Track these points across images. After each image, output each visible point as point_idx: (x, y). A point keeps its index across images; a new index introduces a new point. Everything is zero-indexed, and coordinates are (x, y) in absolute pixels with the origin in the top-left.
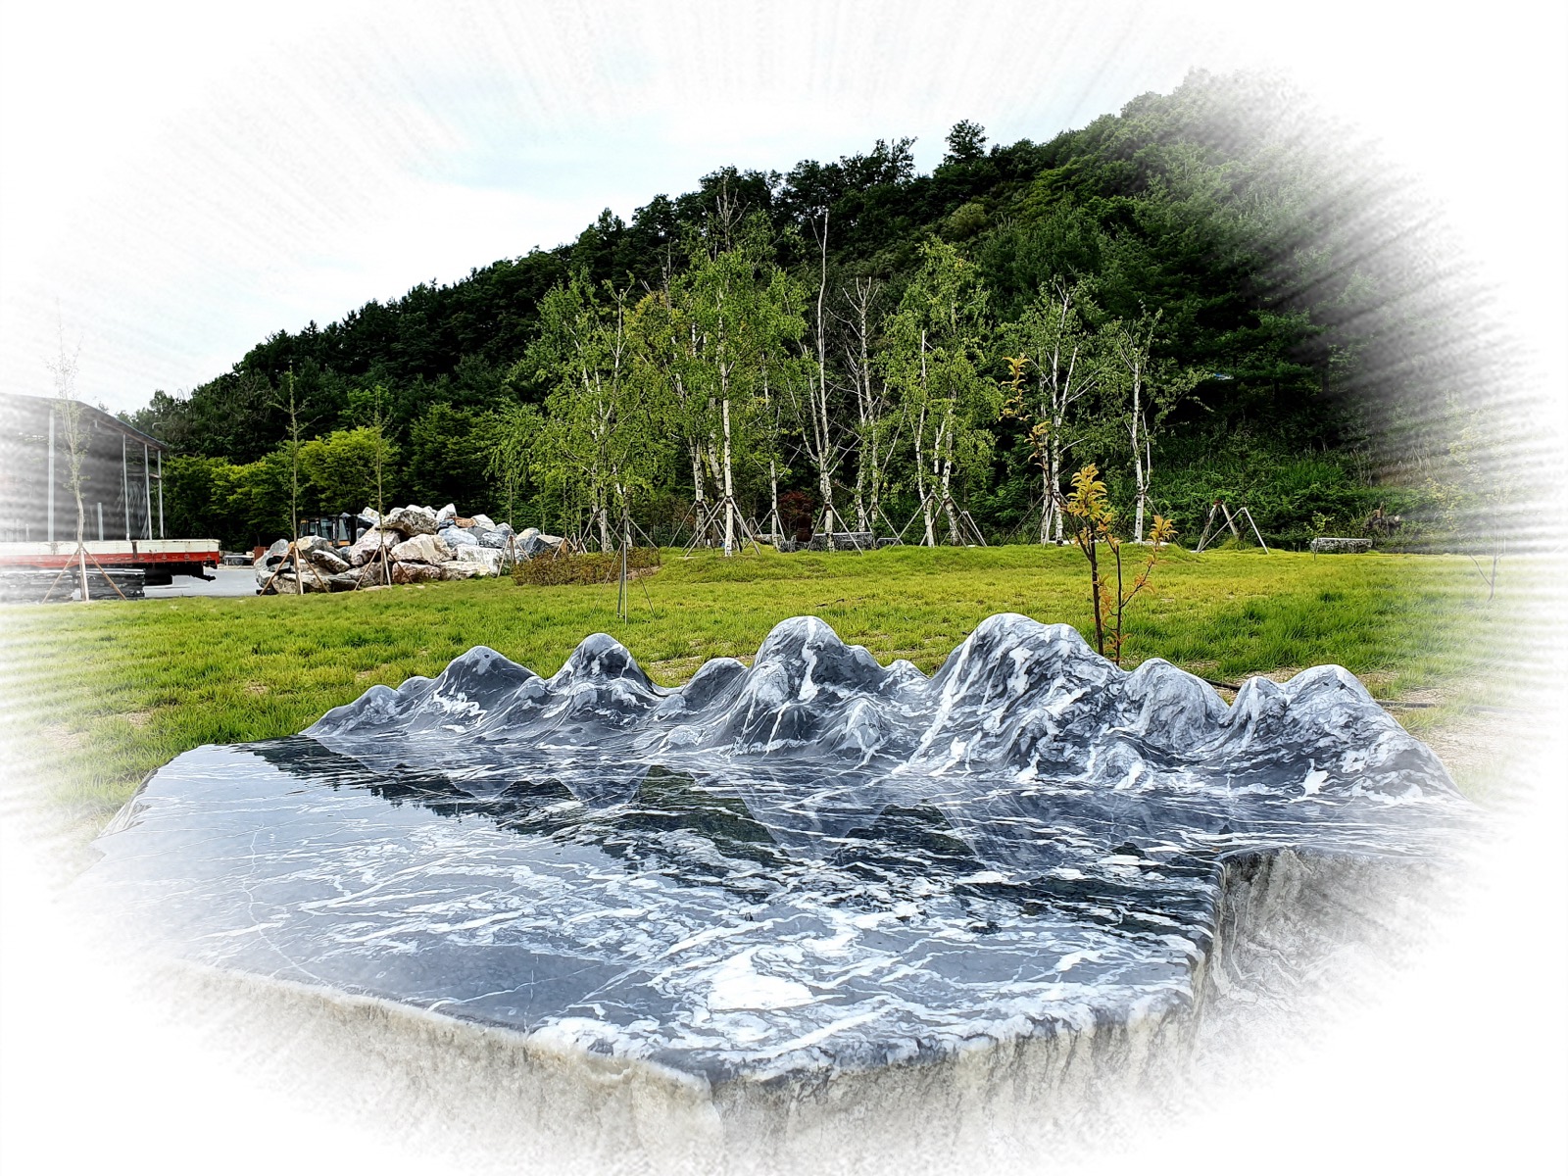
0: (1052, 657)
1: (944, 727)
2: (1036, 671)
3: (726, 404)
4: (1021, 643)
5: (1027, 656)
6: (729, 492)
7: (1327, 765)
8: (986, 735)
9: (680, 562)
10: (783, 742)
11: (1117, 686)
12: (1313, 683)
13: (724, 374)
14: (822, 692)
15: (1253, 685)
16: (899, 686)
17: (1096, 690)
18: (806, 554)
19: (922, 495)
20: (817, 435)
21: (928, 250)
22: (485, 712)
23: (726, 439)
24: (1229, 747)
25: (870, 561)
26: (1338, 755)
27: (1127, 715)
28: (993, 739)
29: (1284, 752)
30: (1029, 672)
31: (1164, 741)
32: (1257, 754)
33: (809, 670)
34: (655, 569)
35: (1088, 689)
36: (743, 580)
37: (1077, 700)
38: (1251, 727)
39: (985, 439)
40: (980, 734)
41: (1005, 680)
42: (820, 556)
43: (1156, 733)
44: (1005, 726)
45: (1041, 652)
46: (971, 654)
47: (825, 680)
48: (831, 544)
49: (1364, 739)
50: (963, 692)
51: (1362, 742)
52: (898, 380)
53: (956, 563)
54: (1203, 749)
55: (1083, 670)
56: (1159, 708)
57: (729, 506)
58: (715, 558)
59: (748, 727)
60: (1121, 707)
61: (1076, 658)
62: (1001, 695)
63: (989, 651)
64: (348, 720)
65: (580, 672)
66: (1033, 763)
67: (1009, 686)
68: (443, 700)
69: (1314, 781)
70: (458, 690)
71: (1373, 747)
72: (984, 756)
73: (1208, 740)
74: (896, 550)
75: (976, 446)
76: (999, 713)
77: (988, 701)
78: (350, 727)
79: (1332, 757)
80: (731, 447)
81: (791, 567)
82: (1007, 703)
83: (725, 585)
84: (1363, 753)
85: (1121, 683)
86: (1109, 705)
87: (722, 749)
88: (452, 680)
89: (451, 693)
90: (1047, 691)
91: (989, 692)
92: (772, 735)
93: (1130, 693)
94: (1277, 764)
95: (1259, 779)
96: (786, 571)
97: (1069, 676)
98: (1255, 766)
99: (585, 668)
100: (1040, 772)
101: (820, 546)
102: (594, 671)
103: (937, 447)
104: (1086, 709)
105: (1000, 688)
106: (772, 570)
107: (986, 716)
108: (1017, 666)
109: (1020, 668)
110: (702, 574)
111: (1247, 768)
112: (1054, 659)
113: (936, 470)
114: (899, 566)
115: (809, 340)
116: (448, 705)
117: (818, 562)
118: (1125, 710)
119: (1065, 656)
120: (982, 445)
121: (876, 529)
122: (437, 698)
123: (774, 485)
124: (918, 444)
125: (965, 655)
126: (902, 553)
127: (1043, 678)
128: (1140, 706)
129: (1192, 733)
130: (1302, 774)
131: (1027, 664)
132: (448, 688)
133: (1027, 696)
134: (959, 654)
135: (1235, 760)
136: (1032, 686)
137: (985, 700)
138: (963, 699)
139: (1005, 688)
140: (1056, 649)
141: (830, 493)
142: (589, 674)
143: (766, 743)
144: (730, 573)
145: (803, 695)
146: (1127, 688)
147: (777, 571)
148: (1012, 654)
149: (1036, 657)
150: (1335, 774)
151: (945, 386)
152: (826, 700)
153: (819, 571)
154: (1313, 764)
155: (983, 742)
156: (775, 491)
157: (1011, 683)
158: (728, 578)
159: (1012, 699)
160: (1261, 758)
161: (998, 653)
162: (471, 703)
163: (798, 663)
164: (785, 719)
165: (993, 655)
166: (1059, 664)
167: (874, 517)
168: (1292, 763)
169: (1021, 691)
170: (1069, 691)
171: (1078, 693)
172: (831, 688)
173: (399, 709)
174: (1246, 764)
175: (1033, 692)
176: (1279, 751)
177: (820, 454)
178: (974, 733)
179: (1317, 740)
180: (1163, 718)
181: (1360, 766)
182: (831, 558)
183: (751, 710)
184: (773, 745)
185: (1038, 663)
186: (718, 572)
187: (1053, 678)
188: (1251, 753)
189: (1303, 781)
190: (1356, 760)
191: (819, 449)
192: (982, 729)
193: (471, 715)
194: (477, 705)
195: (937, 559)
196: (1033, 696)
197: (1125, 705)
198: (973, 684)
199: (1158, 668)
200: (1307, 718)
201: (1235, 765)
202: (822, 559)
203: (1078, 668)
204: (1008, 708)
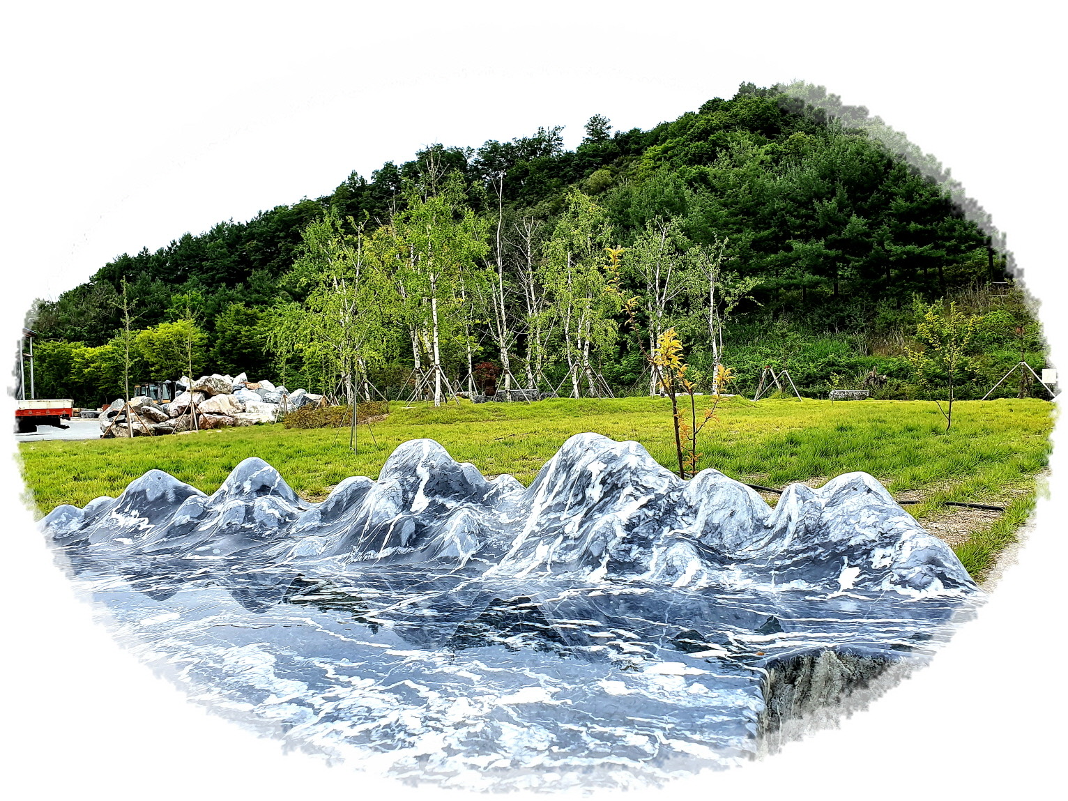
3: (434, 301)
4: (597, 458)
5: (602, 469)
6: (437, 362)
8: (566, 538)
9: (402, 411)
12: (844, 488)
13: (432, 281)
15: (792, 491)
16: (501, 497)
18: (492, 404)
19: (570, 364)
20: (498, 323)
21: (571, 198)
23: (434, 325)
24: (772, 547)
25: (535, 408)
26: (867, 553)
27: (685, 518)
28: (572, 542)
29: (820, 550)
31: (717, 541)
32: (797, 553)
34: (385, 416)
35: (652, 496)
36: (447, 423)
39: (612, 325)
40: (561, 537)
42: (501, 405)
43: (710, 535)
44: (582, 530)
49: (890, 537)
51: (887, 541)
52: (552, 285)
53: (594, 409)
54: (750, 548)
55: (649, 480)
56: (713, 512)
57: (437, 371)
58: (427, 408)
61: (643, 470)
62: (580, 503)
66: (604, 563)
71: (897, 545)
73: (754, 540)
74: (554, 401)
75: (606, 331)
77: (570, 509)
79: (863, 554)
80: (438, 331)
81: (481, 413)
82: (586, 509)
83: (434, 426)
85: (680, 490)
90: (618, 498)
93: (688, 500)
94: (814, 561)
96: (477, 416)
97: (636, 485)
98: (795, 564)
100: (609, 572)
101: (501, 399)
103: (579, 331)
104: (651, 513)
106: (467, 416)
107: (567, 521)
110: (418, 420)
112: (624, 471)
113: (579, 346)
114: (555, 412)
115: (491, 257)
117: (500, 410)
118: (683, 515)
119: (633, 468)
120: (610, 329)
121: (541, 387)
123: (469, 357)
124: (567, 329)
126: (557, 403)
133: (601, 503)
134: (548, 468)
135: (778, 558)
137: (567, 507)
141: (507, 362)
144: (438, 418)
147: (471, 416)
149: (609, 469)
150: (867, 569)
151: (584, 290)
153: (500, 416)
155: (564, 545)
156: (470, 361)
158: (436, 421)
159: (590, 506)
160: (801, 556)
167: (539, 379)
168: (828, 561)
174: (788, 562)
176: (815, 549)
177: (501, 336)
179: (849, 539)
182: (509, 406)
185: (610, 474)
186: (430, 417)
188: (792, 552)
189: (838, 577)
190: (884, 557)
191: (500, 332)
192: (563, 533)
195: (581, 406)
196: (606, 503)
197: (684, 510)
199: (711, 478)
200: (839, 520)
201: (779, 563)
202: (502, 407)
203: (644, 478)
204: (586, 514)
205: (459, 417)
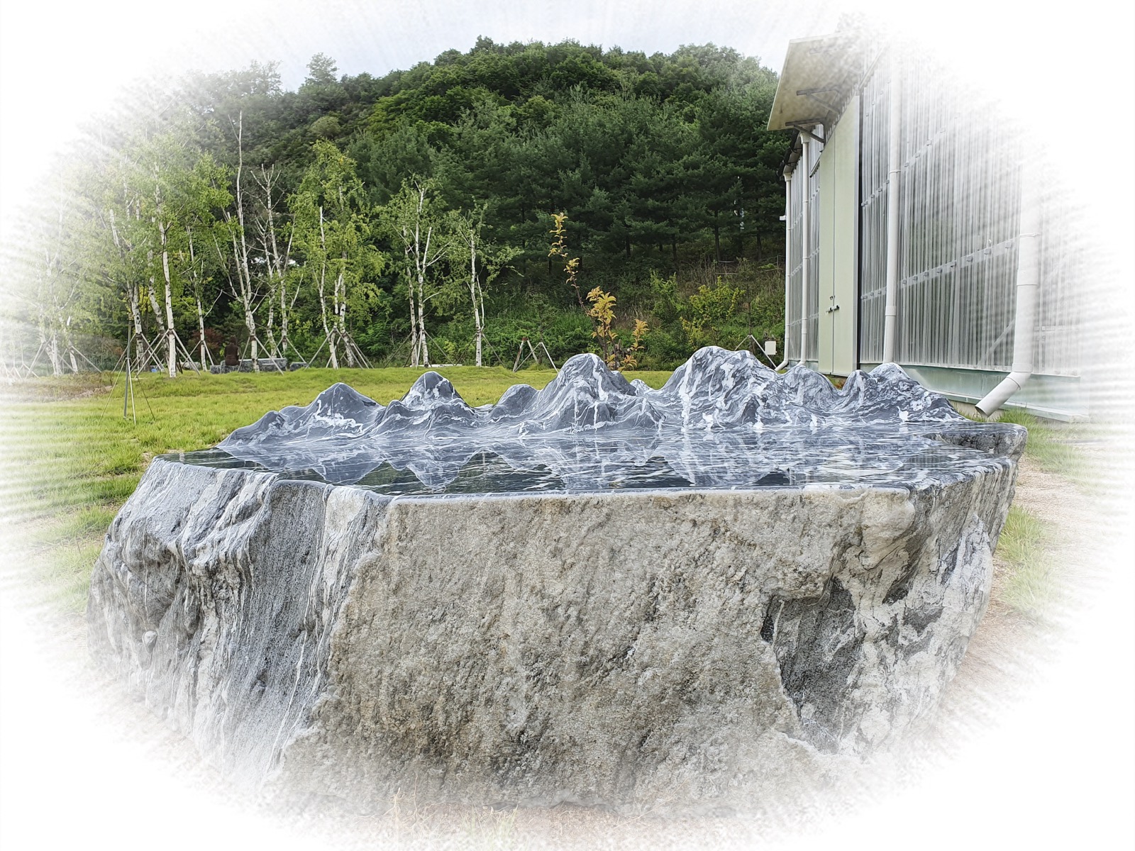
0: (745, 367)
1: (692, 409)
2: (737, 375)
3: (165, 255)
4: (725, 361)
5: (731, 368)
6: (171, 325)
7: (906, 408)
8: (720, 410)
10: (604, 423)
11: (780, 381)
12: (887, 371)
13: (162, 231)
14: (610, 396)
17: (772, 383)
18: (235, 375)
19: (327, 331)
20: (242, 283)
21: (319, 148)
23: (166, 283)
24: (852, 405)
25: (290, 379)
26: (909, 403)
27: (791, 394)
28: (725, 412)
29: (882, 404)
30: (734, 376)
31: (815, 406)
32: (870, 407)
33: (600, 384)
34: (108, 388)
35: (768, 383)
36: (188, 395)
37: (765, 389)
38: (861, 394)
39: (373, 290)
40: (717, 411)
41: (720, 381)
42: (248, 376)
43: (809, 402)
44: (728, 405)
45: (738, 365)
46: (693, 370)
47: (609, 389)
48: (256, 367)
49: (918, 395)
50: (694, 390)
51: (917, 397)
52: (301, 243)
54: (837, 407)
55: (763, 373)
56: (808, 390)
57: (171, 338)
58: (162, 379)
59: (578, 416)
60: (787, 391)
61: (758, 367)
62: (719, 390)
63: (706, 367)
64: (258, 435)
65: (427, 396)
66: (759, 420)
67: (723, 385)
68: (324, 418)
69: (904, 416)
70: (334, 412)
71: (923, 398)
72: (725, 420)
73: (838, 403)
74: (309, 371)
75: (367, 296)
76: (722, 399)
77: (712, 394)
78: (262, 439)
79: (906, 404)
81: (227, 384)
82: (725, 394)
84: (919, 402)
85: (782, 379)
86: (781, 391)
87: (564, 430)
90: (747, 385)
91: (710, 389)
92: (595, 420)
93: (789, 384)
94: (881, 409)
95: (877, 417)
96: (224, 388)
97: (756, 376)
98: (871, 412)
100: (764, 424)
101: (247, 369)
102: (436, 395)
103: (336, 294)
104: (771, 392)
105: (718, 386)
106: (212, 387)
107: (715, 401)
108: (726, 373)
109: (728, 375)
110: (153, 391)
111: (867, 414)
113: (337, 311)
114: (313, 383)
115: (233, 209)
116: (331, 422)
117: (249, 381)
118: (789, 392)
119: (752, 367)
120: (371, 294)
121: (287, 356)
122: (318, 418)
123: (201, 321)
124: (321, 292)
125: (689, 370)
126: (314, 373)
127: (742, 378)
128: (796, 390)
129: (828, 401)
130: (896, 411)
131: (732, 372)
132: (326, 410)
133: (735, 389)
134: (684, 371)
135: (859, 410)
136: (737, 384)
137: (710, 394)
138: (696, 394)
139: (721, 386)
140: (746, 363)
141: (254, 327)
142: (433, 397)
143: (593, 424)
144: (177, 390)
145: (601, 398)
146: (786, 381)
147: (217, 387)
148: (721, 367)
149: (736, 368)
150: (911, 411)
151: (338, 250)
152: (614, 400)
153: (251, 387)
154: (899, 408)
155: (721, 414)
156: (202, 326)
157: (724, 383)
158: (175, 393)
159: (727, 391)
160: (872, 408)
161: (712, 367)
162: (349, 420)
163: (593, 380)
164: (601, 410)
165: (709, 369)
166: (750, 371)
167: (285, 346)
168: (889, 409)
169: (731, 387)
170: (759, 384)
171: (764, 385)
172: (614, 394)
173: (292, 426)
174: (866, 412)
175: (739, 386)
176: (880, 404)
177: (245, 297)
178: (714, 409)
179: (897, 398)
180: (810, 395)
181: (920, 407)
182: (257, 376)
183: (576, 407)
184: (597, 426)
185: (738, 371)
186: (166, 389)
187: (748, 378)
188: (866, 406)
189: (898, 416)
190: (918, 405)
191: (243, 292)
192: (717, 408)
194: (354, 420)
195: (342, 377)
196: (738, 389)
198: (698, 386)
199: (803, 370)
200: (888, 388)
201: (861, 413)
202: (251, 378)
203: (760, 372)
204: (726, 397)
205: (202, 389)
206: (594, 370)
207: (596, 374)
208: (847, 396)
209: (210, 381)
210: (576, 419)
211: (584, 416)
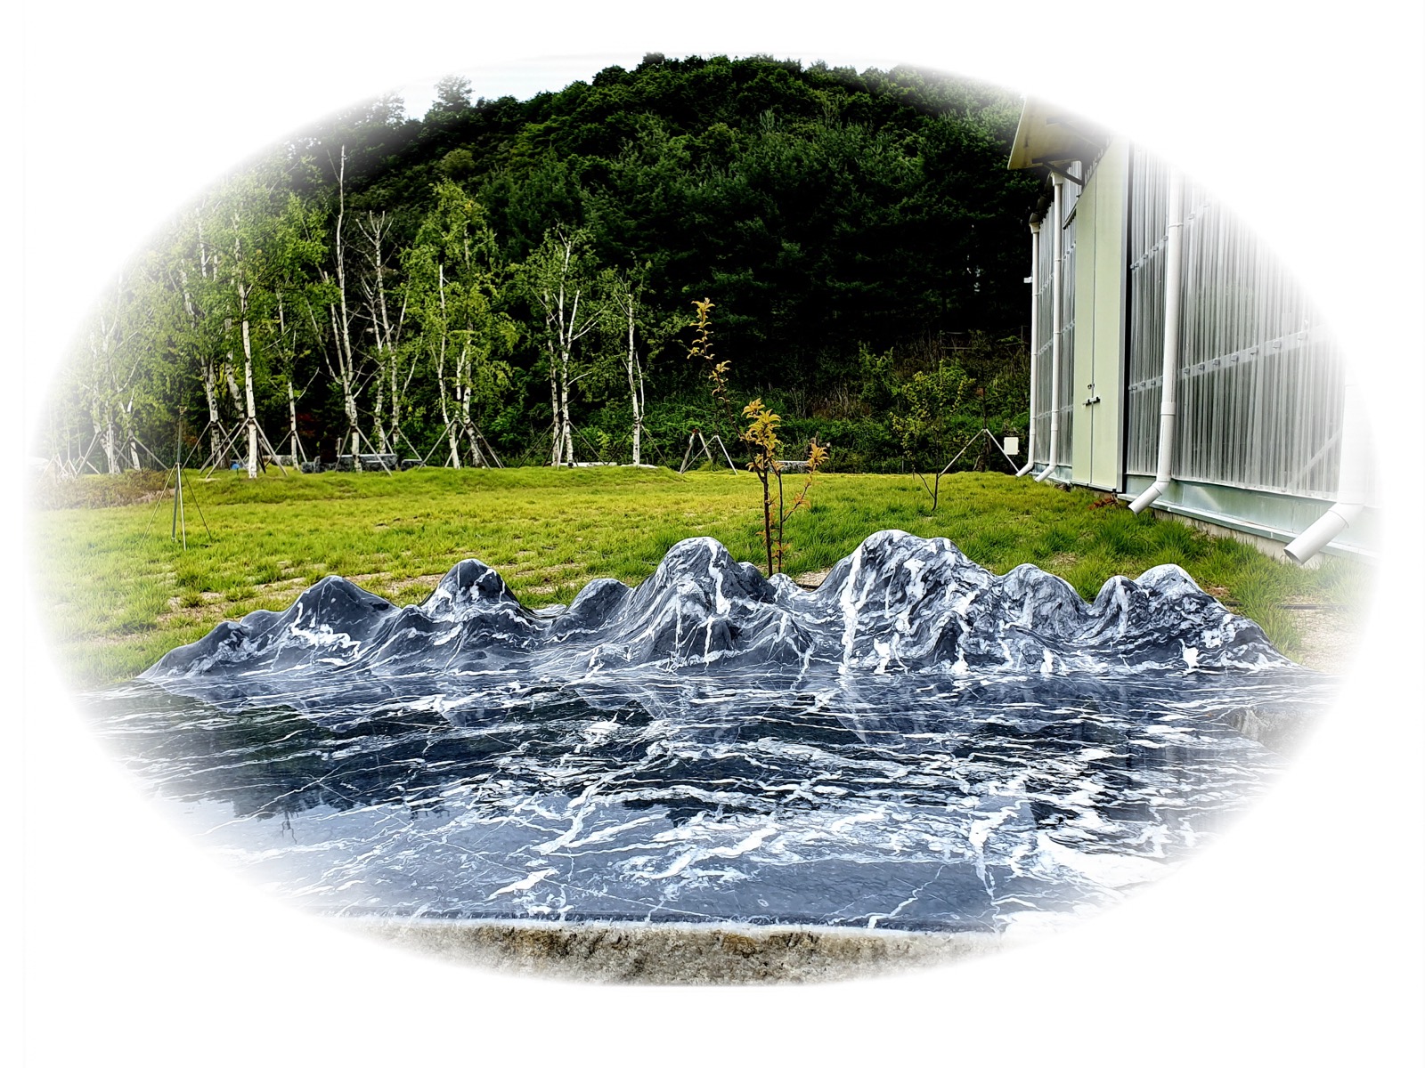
0: (942, 566)
1: (858, 632)
2: (930, 578)
3: (246, 325)
4: (912, 555)
5: (921, 566)
6: (252, 413)
7: (1194, 643)
8: (902, 636)
9: (201, 484)
10: (720, 653)
11: (997, 589)
12: (1164, 579)
13: (243, 295)
14: (734, 605)
15: (1119, 583)
16: (789, 597)
17: (984, 592)
18: (332, 475)
19: (446, 420)
20: (341, 360)
21: (441, 191)
22: (359, 643)
23: (247, 360)
24: (1108, 634)
25: (400, 481)
26: (1198, 635)
27: (1012, 612)
28: (910, 639)
29: (1156, 635)
30: (925, 579)
31: (1050, 632)
32: (1136, 638)
33: (718, 587)
34: (173, 492)
35: (977, 592)
36: (271, 501)
37: (972, 602)
38: (1123, 617)
39: (504, 370)
40: (897, 636)
41: (903, 588)
42: (348, 476)
43: (1040, 626)
44: (915, 627)
45: (932, 562)
46: (863, 566)
47: (733, 595)
48: (358, 465)
49: (1213, 621)
50: (863, 600)
51: (1211, 624)
53: (483, 483)
54: (1084, 636)
55: (969, 576)
56: (1039, 605)
57: (252, 428)
58: (239, 480)
59: (680, 641)
60: (1006, 605)
61: (962, 566)
62: (901, 601)
63: (882, 563)
64: (201, 660)
65: (460, 598)
66: (961, 656)
67: (908, 593)
68: (305, 633)
69: (1190, 656)
70: (319, 622)
71: (1222, 627)
72: (908, 654)
73: (1085, 629)
74: (424, 471)
75: (495, 376)
76: (905, 616)
77: (890, 607)
79: (1195, 636)
80: (252, 368)
81: (320, 487)
82: (910, 607)
83: (252, 506)
84: (1215, 632)
85: (1000, 585)
86: (997, 605)
87: (658, 663)
88: (310, 612)
89: (312, 625)
90: (944, 595)
91: (888, 599)
92: (707, 647)
93: (1010, 594)
94: (1155, 644)
95: (1147, 658)
96: (315, 492)
97: (959, 581)
98: (1138, 647)
99: (464, 593)
100: (969, 665)
101: (346, 467)
102: (474, 597)
103: (458, 375)
104: (982, 608)
105: (899, 595)
106: (301, 491)
107: (894, 619)
108: (913, 575)
109: (916, 577)
110: (227, 496)
111: (1134, 650)
112: (944, 568)
113: (459, 397)
114: (428, 487)
115: (330, 267)
116: (312, 638)
117: (348, 483)
118: (1010, 608)
119: (953, 565)
120: (501, 375)
121: (398, 451)
122: (296, 632)
123: (292, 406)
124: (440, 372)
125: (856, 566)
126: (430, 474)
127: (938, 584)
128: (1022, 605)
129: (1071, 624)
130: (1178, 649)
131: (922, 573)
132: (308, 619)
133: (926, 600)
135: (1119, 643)
136: (929, 592)
137: (887, 606)
138: (866, 605)
139: (905, 594)
140: (944, 559)
141: (355, 415)
142: (470, 600)
143: (702, 655)
144: (257, 495)
145: (720, 610)
146: (1006, 589)
147: (307, 491)
148: (906, 565)
149: (928, 566)
150: (1202, 648)
151: (460, 320)
152: (740, 612)
153: (349, 492)
154: (1183, 643)
155: (903, 642)
156: (293, 412)
157: (909, 590)
158: (255, 499)
159: (914, 603)
160: (1140, 641)
161: (892, 564)
163: (708, 580)
164: (716, 632)
165: (886, 567)
166: (949, 572)
167: (395, 439)
168: (1167, 644)
169: (920, 596)
170: (964, 594)
171: (971, 596)
172: (740, 602)
173: (255, 645)
174: (1131, 646)
175: (932, 596)
176: (1152, 634)
177: (344, 378)
178: (891, 634)
179: (1179, 624)
180: (1044, 613)
181: (1217, 642)
182: (359, 478)
183: (679, 626)
184: (710, 657)
185: (931, 571)
186: (244, 493)
187: (946, 583)
188: (1131, 637)
189: (1182, 656)
190: (1213, 638)
191: (343, 372)
192: (897, 631)
193: (344, 646)
194: (347, 637)
195: (465, 479)
196: (931, 601)
197: (1009, 604)
198: (870, 592)
199: (1033, 572)
200: (1166, 607)
201: (1121, 647)
202: (351, 480)
203: (966, 575)
204: (911, 613)
205: (289, 493)
206: (711, 564)
207: (713, 571)
208: (1100, 616)
209: (299, 483)
210: (678, 646)
211: (690, 641)
